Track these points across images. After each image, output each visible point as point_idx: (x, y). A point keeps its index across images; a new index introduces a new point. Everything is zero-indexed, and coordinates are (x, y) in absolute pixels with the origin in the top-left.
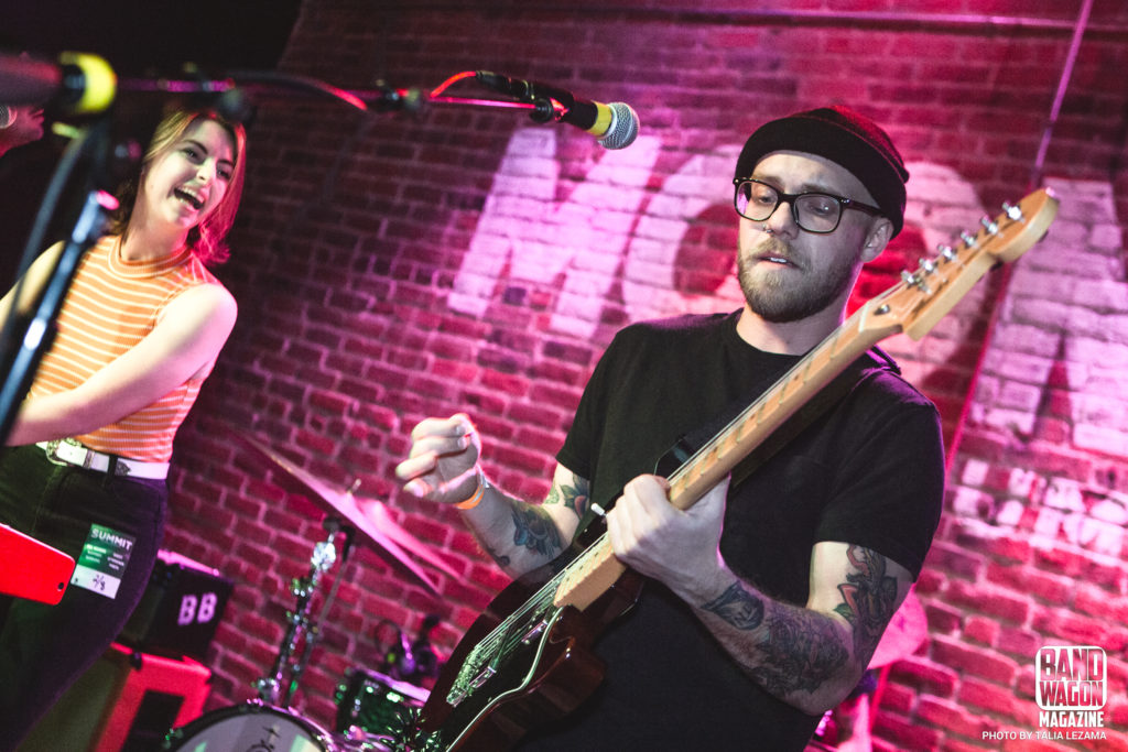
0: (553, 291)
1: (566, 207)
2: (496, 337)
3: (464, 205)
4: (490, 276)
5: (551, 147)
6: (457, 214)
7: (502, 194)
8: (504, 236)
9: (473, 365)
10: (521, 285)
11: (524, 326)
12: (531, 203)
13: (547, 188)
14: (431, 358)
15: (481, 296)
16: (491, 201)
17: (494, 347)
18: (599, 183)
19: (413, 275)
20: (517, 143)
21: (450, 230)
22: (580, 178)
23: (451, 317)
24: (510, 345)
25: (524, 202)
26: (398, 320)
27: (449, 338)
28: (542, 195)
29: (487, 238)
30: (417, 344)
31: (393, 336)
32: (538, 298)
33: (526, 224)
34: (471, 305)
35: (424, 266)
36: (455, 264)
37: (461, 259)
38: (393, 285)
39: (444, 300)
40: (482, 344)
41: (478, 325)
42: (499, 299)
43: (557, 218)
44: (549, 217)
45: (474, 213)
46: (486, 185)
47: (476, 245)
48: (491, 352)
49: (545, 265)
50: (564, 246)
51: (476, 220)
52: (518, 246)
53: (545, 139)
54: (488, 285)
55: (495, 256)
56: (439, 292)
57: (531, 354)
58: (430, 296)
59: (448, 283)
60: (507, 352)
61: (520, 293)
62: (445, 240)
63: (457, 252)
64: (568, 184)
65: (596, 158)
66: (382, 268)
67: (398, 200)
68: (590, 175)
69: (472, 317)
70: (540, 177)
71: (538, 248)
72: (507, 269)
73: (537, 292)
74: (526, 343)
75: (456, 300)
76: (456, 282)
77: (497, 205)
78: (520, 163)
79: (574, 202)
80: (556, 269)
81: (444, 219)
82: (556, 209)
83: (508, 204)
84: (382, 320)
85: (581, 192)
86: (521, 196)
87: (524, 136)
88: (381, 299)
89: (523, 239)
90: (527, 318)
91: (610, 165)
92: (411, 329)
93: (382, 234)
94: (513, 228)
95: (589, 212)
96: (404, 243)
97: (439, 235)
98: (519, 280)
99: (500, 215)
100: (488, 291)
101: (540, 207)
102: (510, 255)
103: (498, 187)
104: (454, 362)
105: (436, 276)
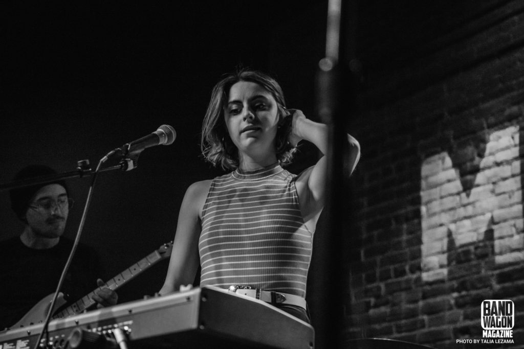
0: (488, 243)
1: (474, 191)
2: (462, 287)
3: (407, 220)
4: (443, 253)
5: (448, 161)
6: (405, 226)
7: (428, 202)
8: (441, 225)
9: (456, 311)
10: (465, 249)
11: (479, 272)
12: (451, 198)
13: (457, 185)
14: (425, 317)
15: (442, 266)
16: (423, 209)
17: (464, 293)
18: (489, 168)
19: (392, 274)
20: (425, 169)
21: (405, 237)
22: (476, 170)
23: (428, 288)
24: (474, 287)
25: (445, 200)
26: (394, 305)
27: (431, 301)
28: (455, 191)
29: (430, 231)
30: (413, 314)
31: (395, 316)
32: (479, 251)
33: (452, 212)
34: (438, 274)
35: (397, 266)
36: (418, 255)
37: (420, 251)
38: (382, 285)
39: (419, 279)
40: (455, 295)
41: (447, 285)
42: (454, 263)
43: (472, 199)
44: (465, 200)
45: (416, 221)
46: (417, 201)
47: (425, 238)
48: (462, 297)
49: (475, 231)
50: (483, 214)
51: (420, 224)
52: (453, 227)
53: (443, 159)
54: (444, 259)
55: (441, 239)
56: (414, 276)
57: (491, 286)
58: (408, 281)
59: (418, 268)
60: (474, 292)
61: (467, 253)
62: (404, 245)
63: (415, 248)
64: (469, 177)
65: (481, 155)
66: (371, 279)
67: (364, 236)
68: (482, 165)
69: (442, 281)
70: (449, 181)
71: (467, 222)
72: (451, 242)
73: (476, 248)
74: (484, 282)
75: (426, 276)
76: (422, 265)
77: (428, 210)
78: (433, 179)
79: (478, 186)
80: (483, 229)
81: (399, 233)
82: (468, 195)
83: (436, 206)
84: (383, 309)
85: (480, 178)
86: (442, 198)
87: (430, 163)
88: (378, 297)
89: (455, 222)
90: (478, 266)
91: (492, 154)
92: (405, 306)
93: (363, 259)
94: (445, 218)
95: (491, 186)
96: (378, 258)
97: (400, 243)
98: (462, 246)
99: (434, 214)
100: (445, 262)
101: (458, 198)
102: (450, 234)
103: (424, 199)
104: (441, 314)
105: (407, 268)
